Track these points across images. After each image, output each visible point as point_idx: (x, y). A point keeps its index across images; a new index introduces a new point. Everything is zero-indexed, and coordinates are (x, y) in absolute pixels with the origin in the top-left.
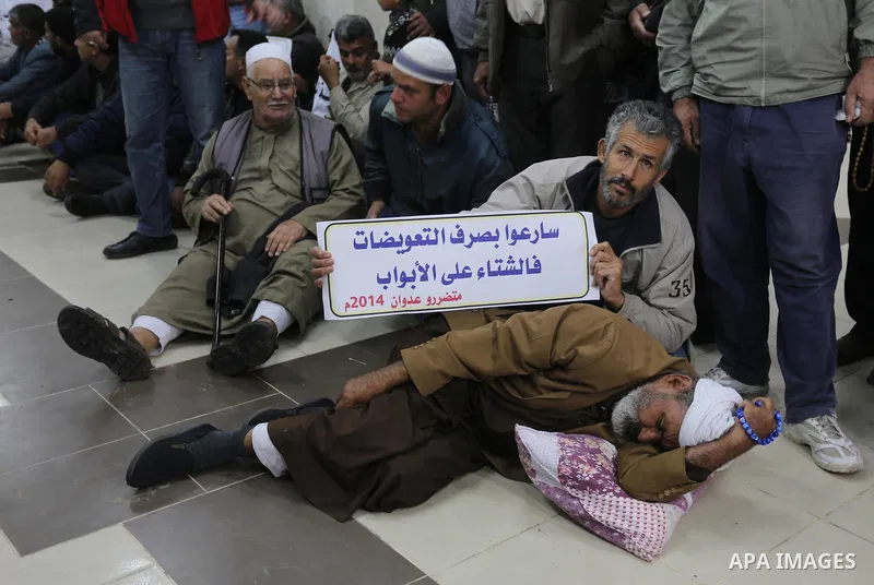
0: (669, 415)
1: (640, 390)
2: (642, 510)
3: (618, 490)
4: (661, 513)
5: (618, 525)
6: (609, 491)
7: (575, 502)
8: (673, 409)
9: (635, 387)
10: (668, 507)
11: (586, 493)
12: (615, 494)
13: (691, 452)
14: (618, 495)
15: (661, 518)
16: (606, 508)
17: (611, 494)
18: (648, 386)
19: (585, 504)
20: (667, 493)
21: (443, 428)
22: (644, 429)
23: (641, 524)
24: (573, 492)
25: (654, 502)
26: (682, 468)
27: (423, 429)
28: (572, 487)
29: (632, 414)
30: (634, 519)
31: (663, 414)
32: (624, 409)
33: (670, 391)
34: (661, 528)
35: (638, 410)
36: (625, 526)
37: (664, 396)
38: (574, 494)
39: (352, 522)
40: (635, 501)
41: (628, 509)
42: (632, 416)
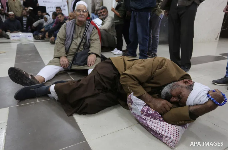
0: (183, 93)
1: (173, 84)
2: (170, 128)
3: (161, 119)
4: (177, 129)
5: (160, 132)
6: (158, 119)
7: (145, 121)
8: (185, 91)
9: (171, 83)
10: (180, 127)
11: (149, 118)
12: (160, 120)
13: (191, 108)
14: (161, 121)
15: (177, 132)
16: (156, 125)
17: (159, 120)
18: (175, 83)
19: (148, 122)
20: (180, 122)
21: (105, 90)
22: (173, 97)
23: (169, 133)
24: (144, 117)
25: (175, 125)
26: (187, 114)
27: (98, 90)
28: (145, 115)
29: (169, 91)
30: (167, 130)
31: (181, 93)
32: (166, 89)
33: (184, 85)
34: (177, 135)
35: (172, 90)
36: (163, 133)
37: (182, 87)
38: (144, 118)
39: (72, 117)
40: (167, 123)
41: (164, 126)
42: (169, 92)
